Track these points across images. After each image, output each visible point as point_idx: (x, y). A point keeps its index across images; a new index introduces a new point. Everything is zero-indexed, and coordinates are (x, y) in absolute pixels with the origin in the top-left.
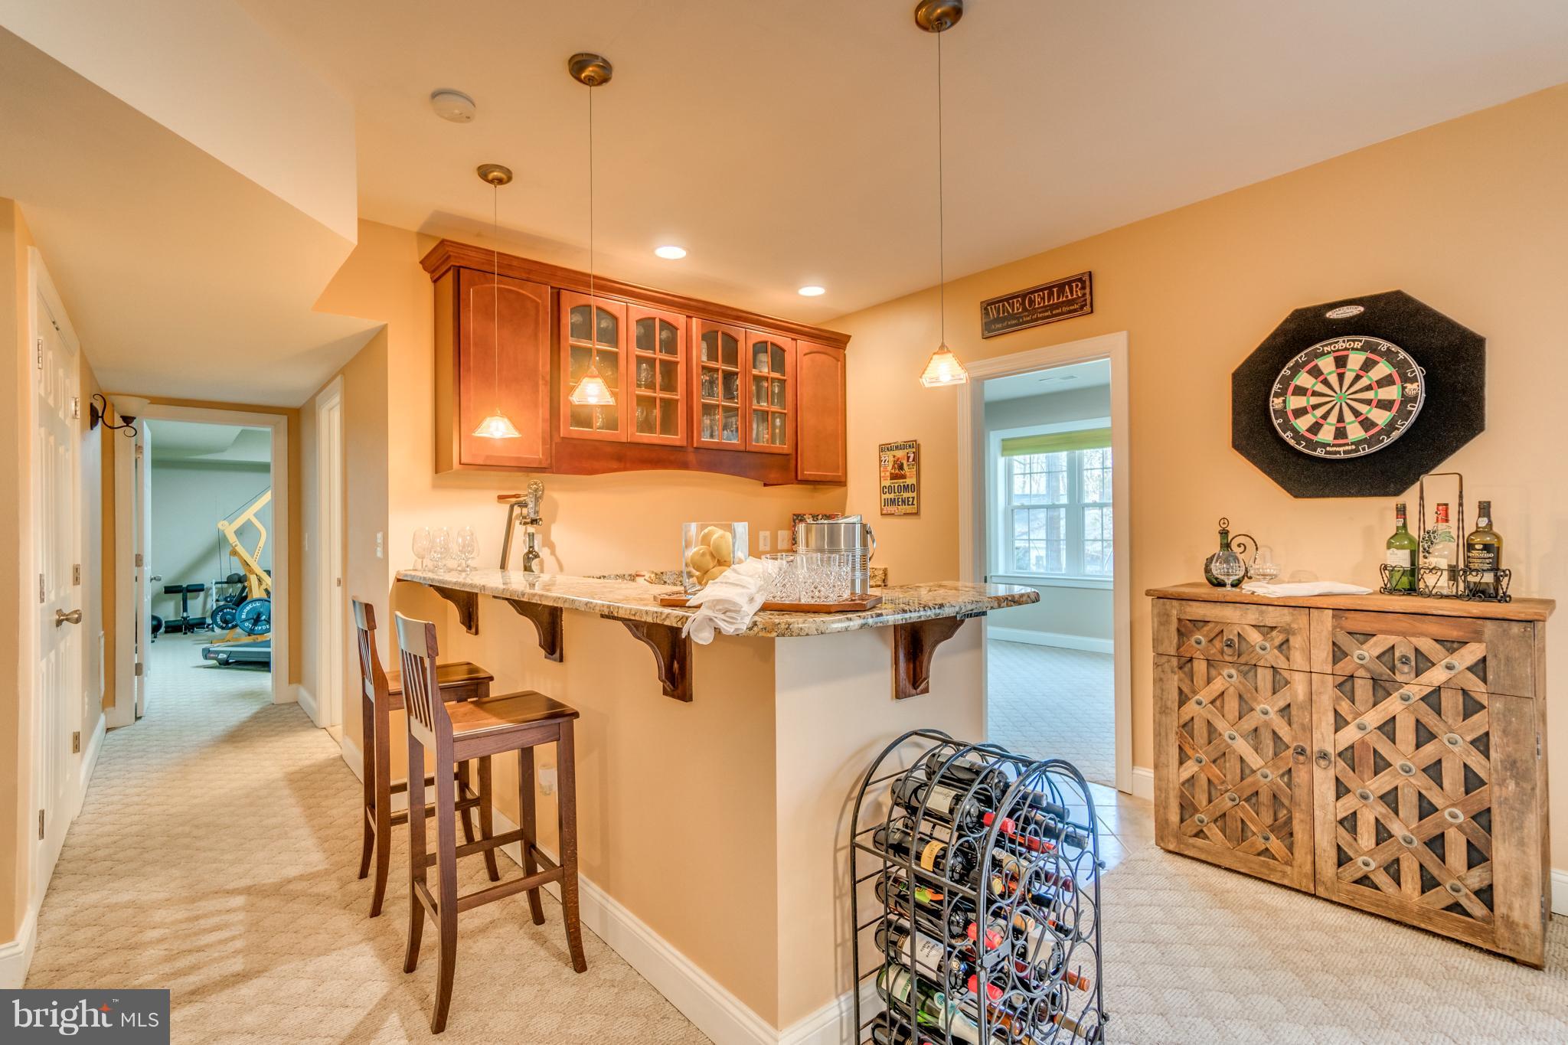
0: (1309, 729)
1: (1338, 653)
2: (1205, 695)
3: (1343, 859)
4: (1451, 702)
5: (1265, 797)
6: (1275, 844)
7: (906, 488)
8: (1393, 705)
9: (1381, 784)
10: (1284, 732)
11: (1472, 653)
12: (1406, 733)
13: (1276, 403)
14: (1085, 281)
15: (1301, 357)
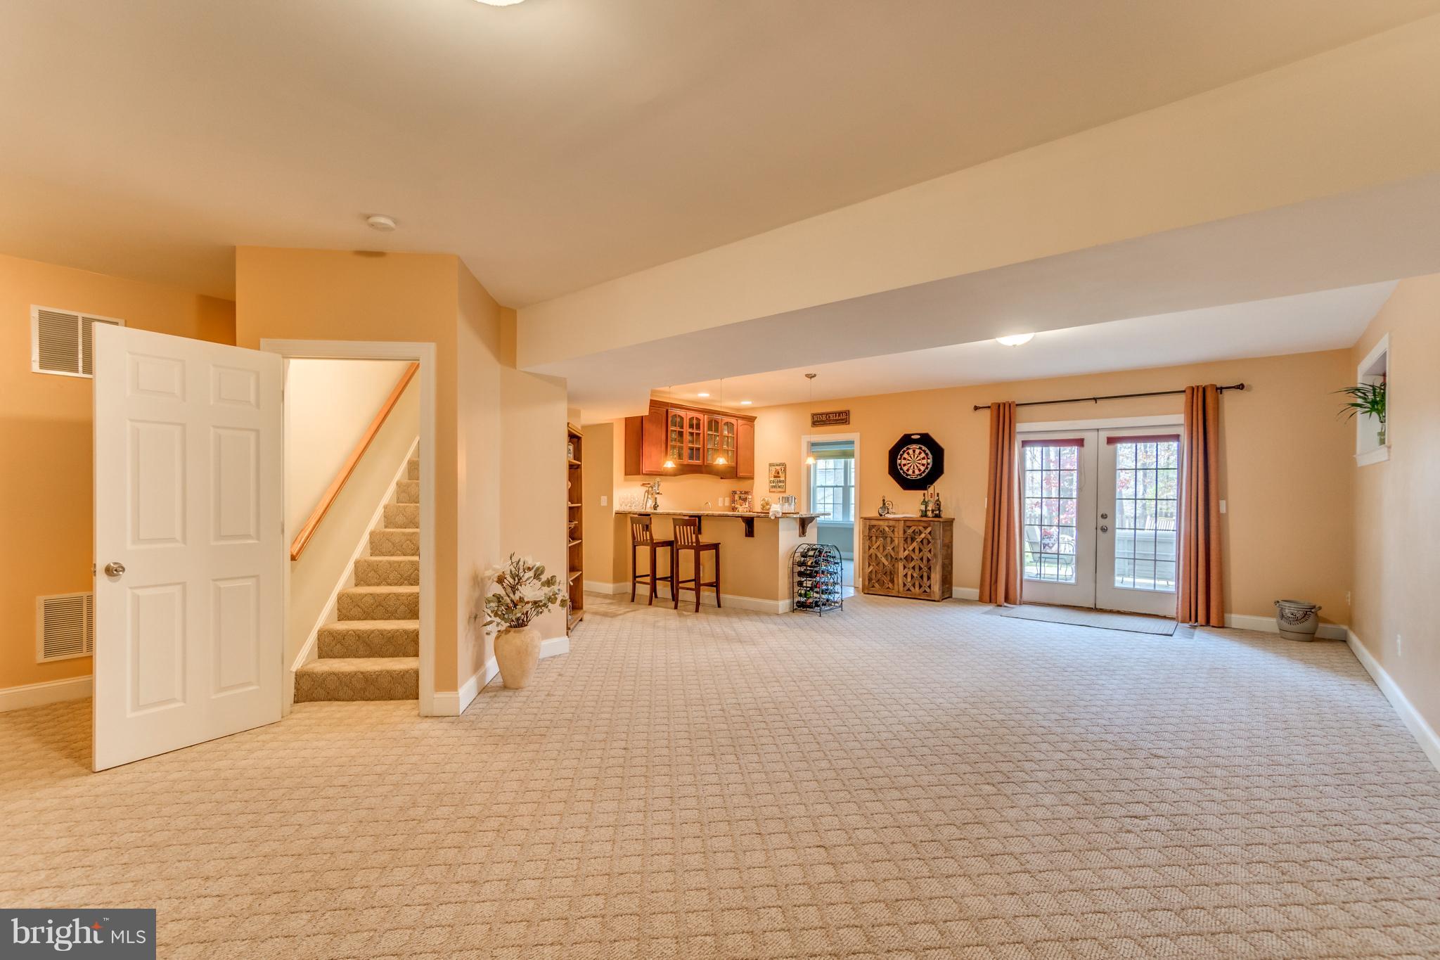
0: (898, 552)
1: (905, 532)
2: (875, 547)
3: (905, 585)
4: (925, 542)
5: (888, 573)
6: (890, 585)
7: (780, 482)
8: (915, 544)
9: (912, 565)
10: (893, 554)
11: (929, 529)
12: (917, 551)
13: (899, 461)
14: (847, 413)
15: (905, 449)
